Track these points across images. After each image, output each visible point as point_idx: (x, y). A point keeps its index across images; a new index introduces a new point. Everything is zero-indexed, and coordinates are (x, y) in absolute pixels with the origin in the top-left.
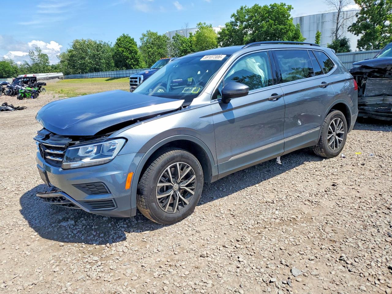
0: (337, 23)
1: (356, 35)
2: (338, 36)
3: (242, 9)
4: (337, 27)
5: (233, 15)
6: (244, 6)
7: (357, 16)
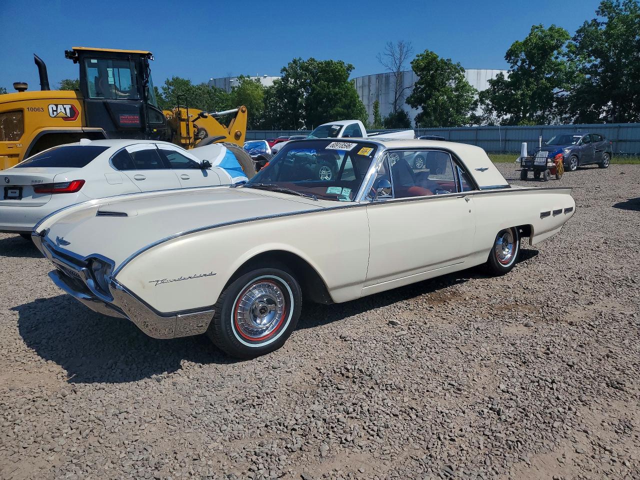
0: (396, 93)
1: (415, 109)
2: (397, 107)
3: (295, 62)
4: (396, 97)
5: (284, 69)
6: (298, 59)
7: (416, 86)
